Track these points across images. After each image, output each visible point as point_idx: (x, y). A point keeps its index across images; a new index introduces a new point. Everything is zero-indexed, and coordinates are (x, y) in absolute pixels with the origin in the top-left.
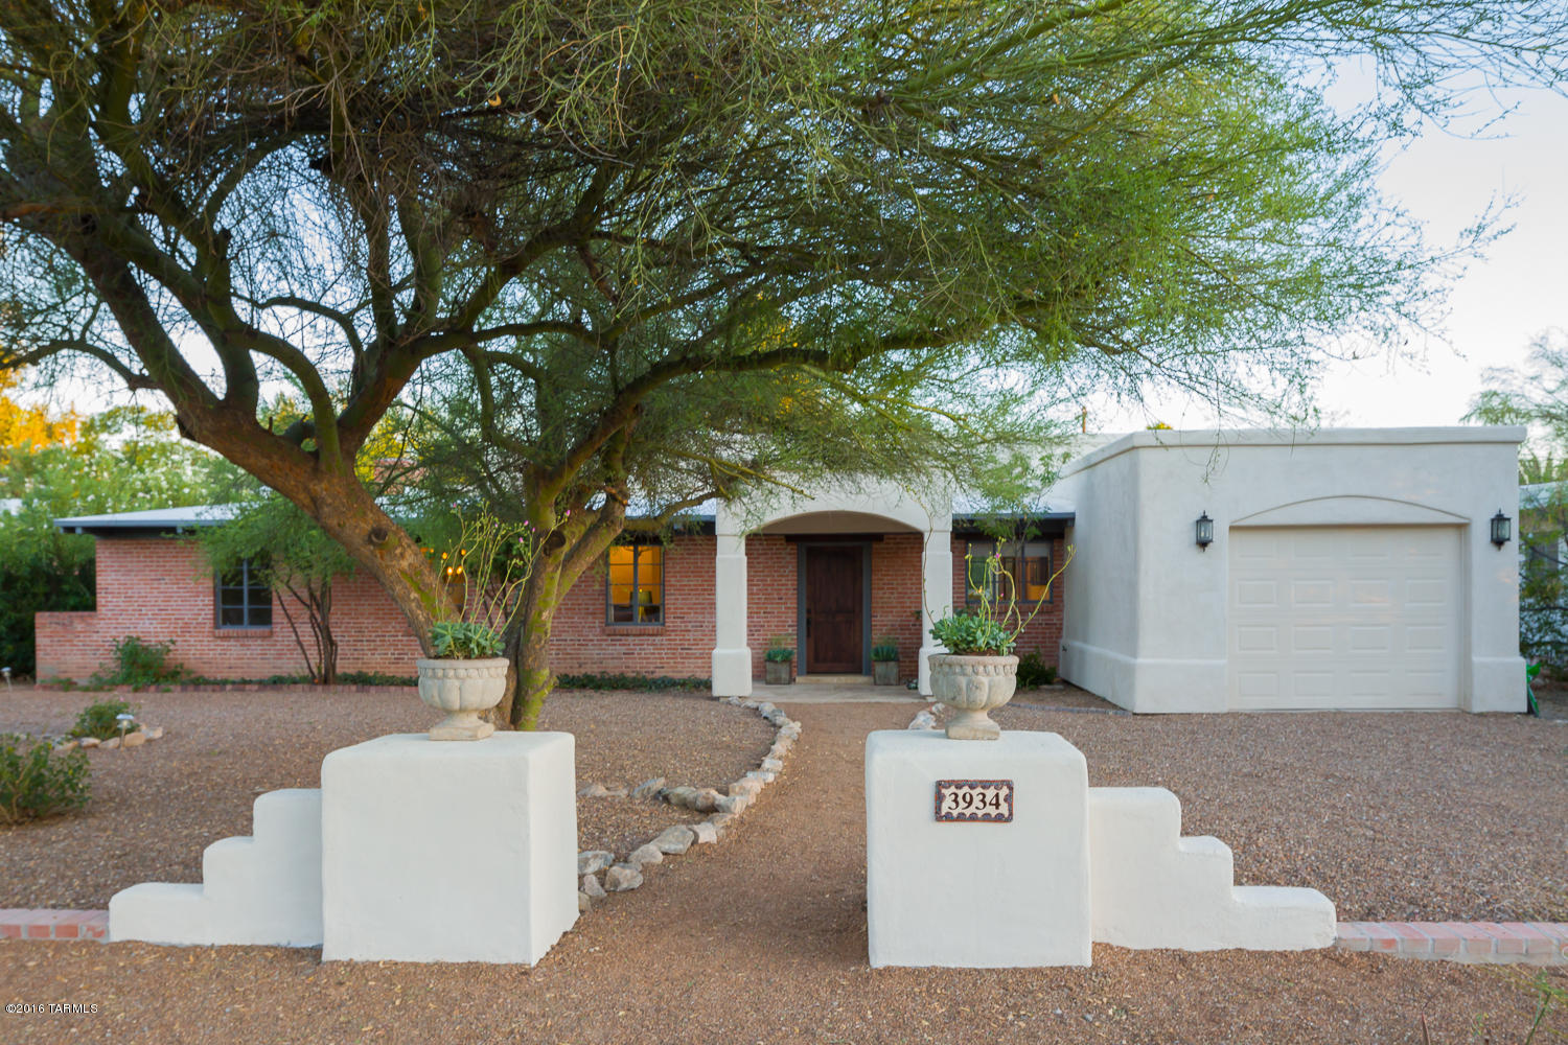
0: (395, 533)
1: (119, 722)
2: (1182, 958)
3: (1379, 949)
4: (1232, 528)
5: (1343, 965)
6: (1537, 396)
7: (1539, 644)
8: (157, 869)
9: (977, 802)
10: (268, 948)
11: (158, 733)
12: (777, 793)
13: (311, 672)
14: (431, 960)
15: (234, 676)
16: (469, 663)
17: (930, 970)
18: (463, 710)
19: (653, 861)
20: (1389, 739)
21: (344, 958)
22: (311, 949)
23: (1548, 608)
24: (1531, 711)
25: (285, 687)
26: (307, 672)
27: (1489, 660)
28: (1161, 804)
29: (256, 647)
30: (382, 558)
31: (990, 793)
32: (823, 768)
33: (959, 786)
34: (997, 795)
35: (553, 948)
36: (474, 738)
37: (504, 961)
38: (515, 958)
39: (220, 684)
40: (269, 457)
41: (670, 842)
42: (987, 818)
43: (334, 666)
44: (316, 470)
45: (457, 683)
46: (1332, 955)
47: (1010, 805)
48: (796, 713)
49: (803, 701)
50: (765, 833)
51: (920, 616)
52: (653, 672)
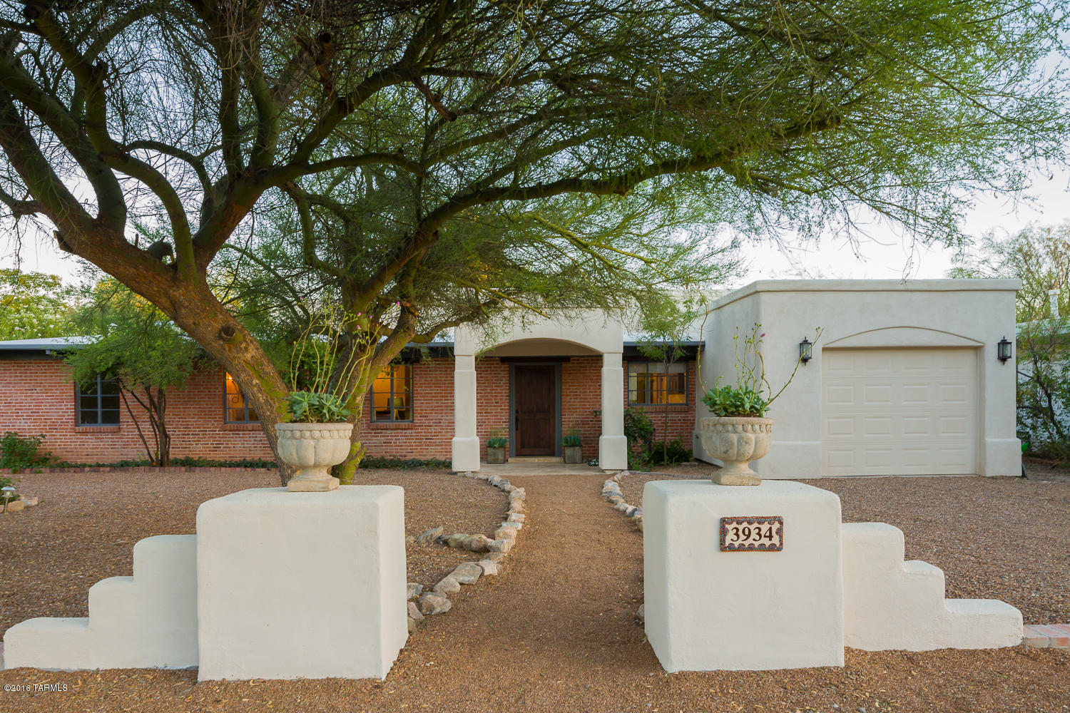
0: (241, 331)
1: (3, 493)
2: (910, 658)
3: (1056, 645)
4: (825, 349)
8: (42, 606)
9: (754, 535)
10: (148, 671)
11: (34, 502)
12: (527, 536)
13: (151, 457)
14: (294, 678)
15: (90, 461)
16: (323, 426)
17: (718, 673)
18: (316, 466)
19: (453, 590)
21: (218, 678)
22: (186, 670)
24: (1024, 476)
25: (130, 469)
26: (147, 457)
27: (996, 440)
28: (889, 537)
29: (107, 440)
30: (230, 350)
31: (765, 528)
32: (553, 519)
34: (770, 529)
35: (395, 664)
36: (326, 489)
37: (357, 677)
38: (368, 674)
39: (81, 467)
40: (136, 267)
41: (463, 575)
42: (762, 548)
43: (168, 453)
44: (175, 279)
45: (312, 443)
46: (1023, 652)
47: (781, 537)
48: (517, 482)
49: (519, 474)
50: (531, 566)
51: (597, 414)
52: (405, 456)
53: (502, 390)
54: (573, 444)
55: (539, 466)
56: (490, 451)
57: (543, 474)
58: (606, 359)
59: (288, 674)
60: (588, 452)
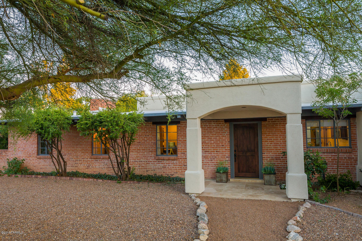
52: (173, 175)
58: (289, 118)
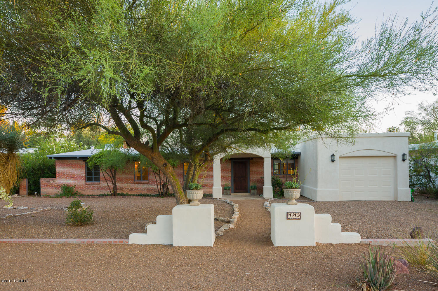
2: (332, 245)
3: (368, 243)
4: (340, 157)
5: (362, 246)
6: (420, 118)
7: (417, 184)
9: (294, 216)
10: (160, 245)
12: (241, 218)
13: (111, 193)
15: (91, 194)
16: (197, 191)
17: (286, 247)
19: (223, 231)
20: (377, 207)
21: (177, 245)
22: (170, 244)
23: (418, 175)
24: (412, 200)
25: (104, 197)
27: (401, 188)
28: (328, 217)
29: (96, 187)
30: (166, 169)
31: (297, 214)
32: (248, 214)
33: (291, 213)
36: (198, 205)
37: (207, 246)
38: (209, 245)
39: (88, 196)
41: (225, 227)
42: (296, 219)
43: (116, 191)
44: (153, 151)
45: (196, 195)
46: (360, 244)
47: (300, 216)
48: (236, 202)
49: (235, 199)
50: (242, 226)
51: (262, 178)
53: (229, 170)
54: (254, 189)
55: (242, 196)
56: (225, 191)
57: (243, 199)
58: (265, 159)
59: (192, 245)
60: (259, 191)
